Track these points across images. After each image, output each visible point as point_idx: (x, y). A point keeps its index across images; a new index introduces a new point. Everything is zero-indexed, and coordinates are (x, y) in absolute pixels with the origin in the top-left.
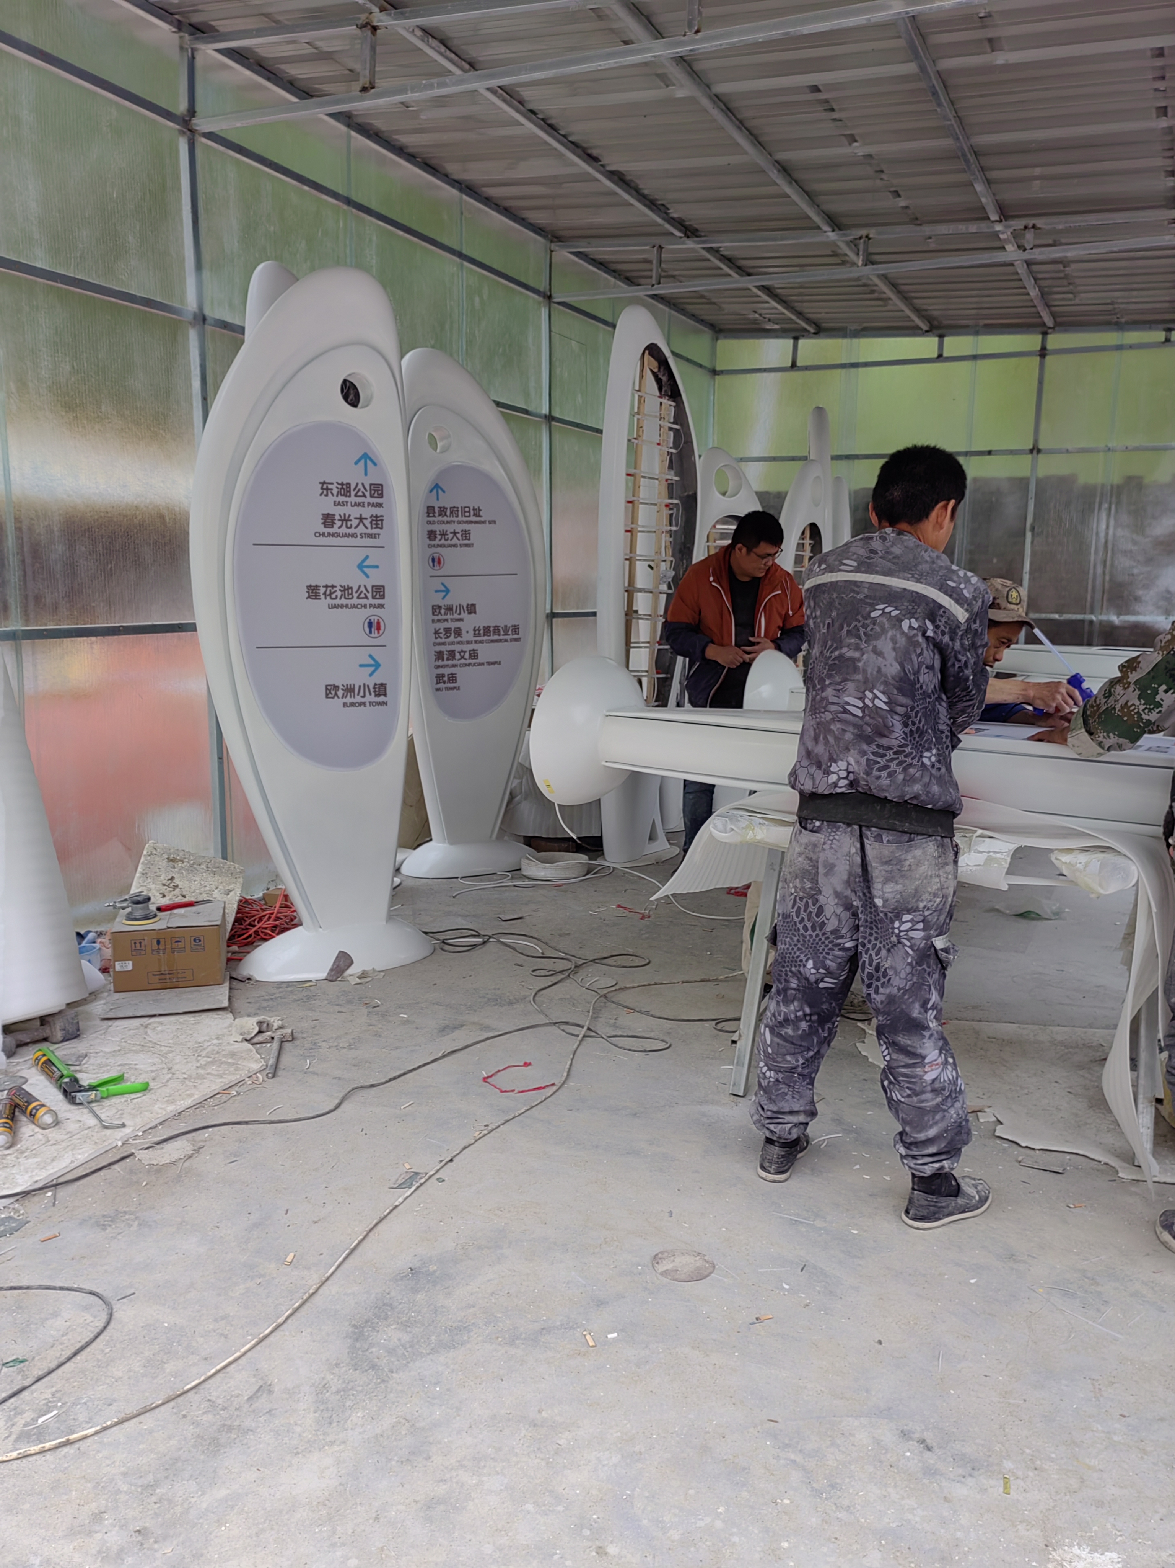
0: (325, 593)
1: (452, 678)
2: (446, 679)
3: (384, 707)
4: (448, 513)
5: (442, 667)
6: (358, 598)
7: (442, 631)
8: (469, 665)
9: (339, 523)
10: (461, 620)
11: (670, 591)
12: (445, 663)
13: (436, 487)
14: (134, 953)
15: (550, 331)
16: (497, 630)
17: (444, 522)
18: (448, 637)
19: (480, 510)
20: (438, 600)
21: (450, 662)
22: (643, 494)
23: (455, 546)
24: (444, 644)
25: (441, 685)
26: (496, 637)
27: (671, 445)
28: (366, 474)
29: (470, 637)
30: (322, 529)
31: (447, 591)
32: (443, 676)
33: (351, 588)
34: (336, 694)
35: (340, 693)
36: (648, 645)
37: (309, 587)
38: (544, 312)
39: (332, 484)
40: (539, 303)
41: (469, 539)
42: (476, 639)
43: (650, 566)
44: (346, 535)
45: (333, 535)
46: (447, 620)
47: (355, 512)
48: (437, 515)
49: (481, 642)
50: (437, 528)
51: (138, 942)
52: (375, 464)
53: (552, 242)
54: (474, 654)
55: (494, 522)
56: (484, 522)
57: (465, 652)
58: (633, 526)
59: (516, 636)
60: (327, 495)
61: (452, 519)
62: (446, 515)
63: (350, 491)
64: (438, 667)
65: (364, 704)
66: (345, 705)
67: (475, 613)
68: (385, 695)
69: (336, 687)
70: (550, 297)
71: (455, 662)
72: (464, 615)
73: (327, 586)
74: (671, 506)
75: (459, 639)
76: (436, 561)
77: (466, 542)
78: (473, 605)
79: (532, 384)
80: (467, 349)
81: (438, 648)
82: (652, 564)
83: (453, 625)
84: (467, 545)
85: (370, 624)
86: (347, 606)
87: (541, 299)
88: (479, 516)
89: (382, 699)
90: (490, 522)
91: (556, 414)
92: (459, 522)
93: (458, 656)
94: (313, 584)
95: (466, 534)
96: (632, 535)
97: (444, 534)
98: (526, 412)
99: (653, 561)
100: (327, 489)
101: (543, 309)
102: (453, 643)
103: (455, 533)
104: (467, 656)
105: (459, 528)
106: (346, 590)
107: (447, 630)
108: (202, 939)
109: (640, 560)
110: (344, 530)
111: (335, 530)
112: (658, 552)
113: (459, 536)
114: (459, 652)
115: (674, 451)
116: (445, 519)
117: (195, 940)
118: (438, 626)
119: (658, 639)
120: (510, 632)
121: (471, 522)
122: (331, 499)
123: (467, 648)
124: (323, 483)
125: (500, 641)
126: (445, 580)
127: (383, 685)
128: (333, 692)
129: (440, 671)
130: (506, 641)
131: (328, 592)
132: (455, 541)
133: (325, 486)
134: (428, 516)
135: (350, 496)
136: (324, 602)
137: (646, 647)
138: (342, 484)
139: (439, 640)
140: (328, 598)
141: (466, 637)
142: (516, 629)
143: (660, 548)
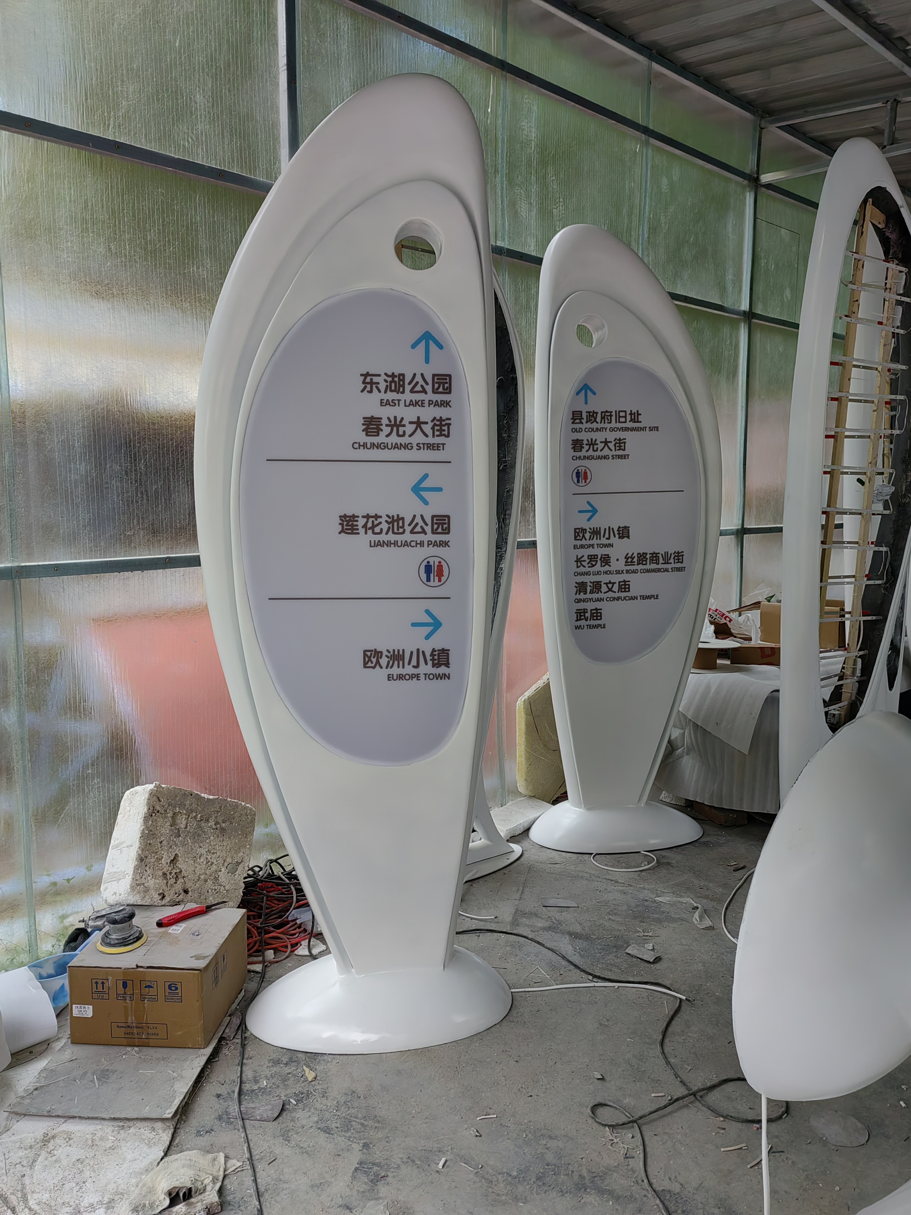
0: (365, 526)
1: (597, 614)
2: (588, 615)
3: (444, 682)
4: (599, 419)
5: (584, 601)
6: (412, 532)
7: (585, 558)
8: (618, 599)
9: (387, 430)
10: (611, 545)
11: (887, 512)
12: (589, 596)
13: (585, 389)
14: (95, 996)
15: (755, 218)
16: (655, 557)
17: (593, 430)
18: (593, 566)
19: (639, 414)
20: (582, 522)
21: (595, 596)
22: (855, 387)
23: (605, 457)
24: (587, 574)
25: (583, 623)
26: (654, 566)
27: (898, 324)
28: (427, 361)
29: (621, 565)
30: (363, 438)
31: (594, 511)
32: (585, 611)
33: (403, 519)
34: (378, 662)
35: (384, 661)
36: (853, 580)
37: (343, 518)
38: (749, 198)
39: (379, 375)
40: (744, 187)
41: (624, 450)
42: (628, 568)
43: (859, 480)
44: (396, 447)
45: (378, 446)
46: (593, 546)
47: (409, 414)
48: (584, 421)
49: (634, 572)
50: (584, 436)
51: (100, 982)
52: (441, 347)
53: (762, 117)
54: (625, 586)
55: (657, 428)
56: (643, 429)
57: (614, 583)
58: (838, 430)
59: (679, 565)
60: (371, 392)
61: (602, 425)
62: (595, 421)
63: (403, 386)
64: (579, 601)
65: (417, 676)
66: (390, 677)
67: (628, 537)
68: (447, 665)
69: (378, 654)
70: (757, 179)
71: (600, 595)
72: (614, 540)
73: (368, 517)
74: (893, 404)
75: (607, 568)
76: (581, 476)
77: (621, 453)
78: (626, 528)
79: (729, 277)
80: (649, 237)
81: (580, 579)
82: (862, 477)
83: (599, 552)
84: (620, 457)
85: (428, 569)
86: (395, 544)
87: (746, 182)
88: (638, 422)
89: (442, 670)
90: (651, 429)
91: (759, 310)
92: (612, 430)
93: (604, 588)
94: (349, 513)
95: (620, 444)
96: (836, 441)
97: (592, 444)
98: (721, 308)
99: (865, 474)
100: (372, 383)
101: (748, 194)
102: (598, 573)
103: (606, 443)
104: (616, 588)
105: (611, 436)
106: (395, 523)
107: (592, 558)
108: (179, 986)
109: (847, 473)
110: (394, 439)
111: (381, 438)
112: (873, 463)
113: (611, 445)
114: (606, 584)
115: (902, 332)
116: (594, 425)
117: (170, 987)
118: (580, 552)
119: (867, 573)
120: (672, 561)
121: (627, 429)
122: (376, 396)
123: (617, 578)
124: (367, 375)
125: (659, 570)
126: (593, 499)
127: (445, 652)
128: (374, 660)
129: (582, 606)
130: (666, 570)
131: (370, 525)
132: (606, 452)
133: (368, 379)
134: (573, 423)
135: (403, 392)
136: (363, 539)
137: (848, 583)
138: (393, 376)
139: (581, 569)
140: (369, 532)
141: (615, 565)
142: (679, 556)
143: (875, 457)
